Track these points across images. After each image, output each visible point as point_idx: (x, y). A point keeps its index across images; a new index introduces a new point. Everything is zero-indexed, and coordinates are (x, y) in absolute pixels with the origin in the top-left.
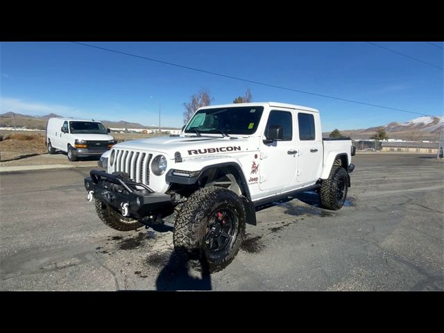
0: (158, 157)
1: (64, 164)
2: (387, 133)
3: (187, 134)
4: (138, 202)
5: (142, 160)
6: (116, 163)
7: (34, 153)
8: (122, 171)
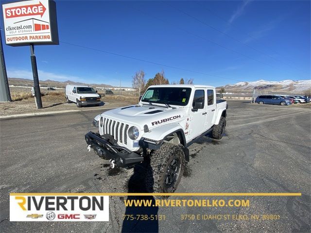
0: (132, 128)
1: (75, 109)
2: (225, 90)
3: (143, 102)
4: (122, 161)
5: (118, 126)
6: (104, 126)
7: (60, 103)
8: (108, 133)
